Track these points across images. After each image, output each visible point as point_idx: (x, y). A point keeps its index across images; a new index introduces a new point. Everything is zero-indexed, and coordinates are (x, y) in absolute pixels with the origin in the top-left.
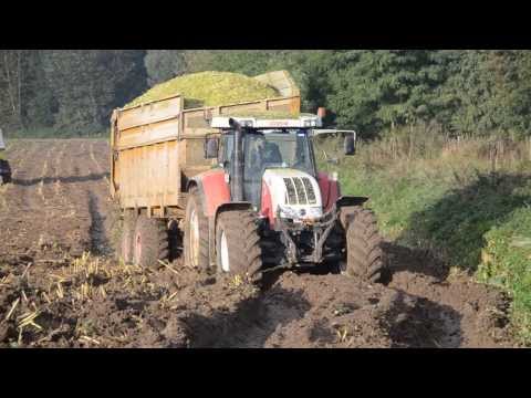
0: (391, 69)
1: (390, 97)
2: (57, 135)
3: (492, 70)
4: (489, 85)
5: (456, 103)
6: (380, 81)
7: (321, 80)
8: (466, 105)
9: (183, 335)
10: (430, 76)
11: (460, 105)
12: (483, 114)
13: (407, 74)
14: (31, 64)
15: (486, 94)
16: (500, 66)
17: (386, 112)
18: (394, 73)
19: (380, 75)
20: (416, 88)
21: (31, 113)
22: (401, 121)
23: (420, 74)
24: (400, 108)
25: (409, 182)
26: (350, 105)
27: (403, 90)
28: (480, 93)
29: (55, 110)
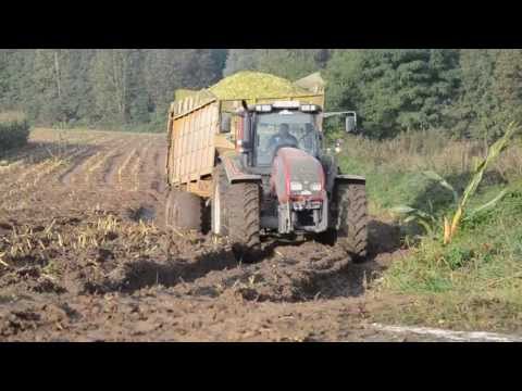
0: (409, 83)
1: (408, 105)
2: (152, 130)
3: (502, 89)
4: (500, 102)
5: (472, 115)
6: (401, 93)
7: (354, 91)
8: (481, 116)
9: (124, 277)
10: (440, 90)
11: (476, 116)
12: (494, 124)
13: (422, 88)
14: (134, 72)
15: (497, 109)
16: (509, 86)
17: (405, 119)
18: (412, 87)
19: (400, 88)
20: (429, 99)
21: (133, 111)
22: (416, 126)
23: (433, 89)
24: (416, 116)
25: (403, 174)
26: (374, 112)
27: (419, 101)
28: (492, 107)
29: (151, 110)
